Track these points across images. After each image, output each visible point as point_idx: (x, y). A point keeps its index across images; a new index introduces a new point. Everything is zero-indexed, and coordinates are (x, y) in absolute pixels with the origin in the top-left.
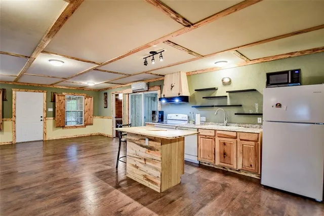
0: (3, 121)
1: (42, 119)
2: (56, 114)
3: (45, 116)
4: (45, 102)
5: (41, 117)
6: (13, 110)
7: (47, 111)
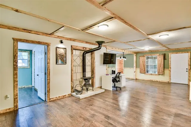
0: (164, 70)
1: (187, 70)
3: (189, 68)
4: (189, 59)
5: (187, 69)
6: (170, 64)
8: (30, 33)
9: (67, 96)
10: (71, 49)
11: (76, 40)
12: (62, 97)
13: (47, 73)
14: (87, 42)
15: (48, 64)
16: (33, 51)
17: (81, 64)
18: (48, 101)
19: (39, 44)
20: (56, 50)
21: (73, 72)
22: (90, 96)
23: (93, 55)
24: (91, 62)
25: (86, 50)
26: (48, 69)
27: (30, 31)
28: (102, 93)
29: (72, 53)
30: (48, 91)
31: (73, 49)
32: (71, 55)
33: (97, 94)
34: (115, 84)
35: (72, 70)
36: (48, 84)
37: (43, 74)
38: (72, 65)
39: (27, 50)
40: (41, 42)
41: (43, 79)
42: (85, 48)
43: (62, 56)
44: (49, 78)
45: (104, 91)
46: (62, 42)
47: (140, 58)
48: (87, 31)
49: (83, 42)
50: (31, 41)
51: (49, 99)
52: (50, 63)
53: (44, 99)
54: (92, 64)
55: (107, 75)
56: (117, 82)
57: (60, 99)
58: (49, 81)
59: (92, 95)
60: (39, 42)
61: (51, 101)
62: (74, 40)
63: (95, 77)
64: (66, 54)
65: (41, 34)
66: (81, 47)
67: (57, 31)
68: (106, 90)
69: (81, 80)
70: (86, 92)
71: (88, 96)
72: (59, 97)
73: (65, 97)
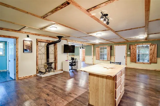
0: (111, 57)
2: (131, 55)
3: (126, 56)
4: (126, 50)
7: (127, 54)
8: (1, 30)
9: (33, 76)
10: (37, 42)
11: (40, 35)
12: (29, 77)
13: (16, 59)
14: (50, 37)
15: (16, 52)
16: (8, 42)
17: (46, 53)
18: (17, 79)
19: (10, 37)
20: (24, 42)
21: (38, 59)
22: (50, 75)
23: (56, 46)
24: (54, 51)
25: (49, 42)
26: (16, 56)
27: (2, 29)
28: (61, 73)
29: (37, 45)
30: (16, 72)
31: (38, 41)
32: (37, 46)
33: (56, 74)
34: (72, 67)
35: (37, 57)
36: (16, 67)
37: (13, 60)
38: (37, 53)
39: (2, 41)
40: (11, 37)
41: (13, 64)
42: (48, 41)
43: (29, 46)
44: (17, 63)
45: (62, 72)
46: (28, 36)
47: (96, 48)
48: (45, 30)
49: (46, 37)
50: (3, 35)
51: (17, 78)
52: (18, 52)
53: (14, 78)
54: (55, 53)
55: (66, 61)
56: (73, 66)
57: (27, 78)
58: (17, 65)
59: (52, 75)
60: (9, 36)
61: (19, 79)
62: (39, 35)
63: (57, 62)
64: (32, 45)
65: (11, 30)
66: (45, 40)
67: (22, 29)
68: (64, 71)
69: (46, 64)
70: (48, 73)
71: (49, 76)
72: (26, 77)
73: (31, 77)
